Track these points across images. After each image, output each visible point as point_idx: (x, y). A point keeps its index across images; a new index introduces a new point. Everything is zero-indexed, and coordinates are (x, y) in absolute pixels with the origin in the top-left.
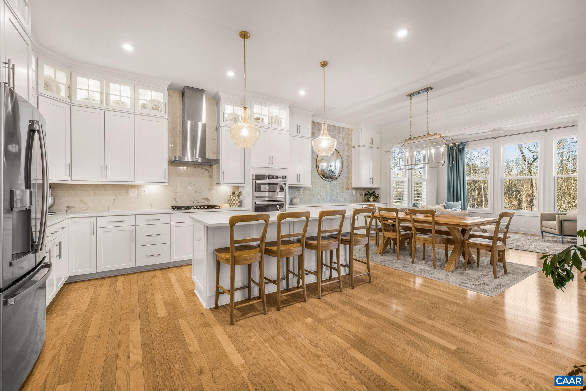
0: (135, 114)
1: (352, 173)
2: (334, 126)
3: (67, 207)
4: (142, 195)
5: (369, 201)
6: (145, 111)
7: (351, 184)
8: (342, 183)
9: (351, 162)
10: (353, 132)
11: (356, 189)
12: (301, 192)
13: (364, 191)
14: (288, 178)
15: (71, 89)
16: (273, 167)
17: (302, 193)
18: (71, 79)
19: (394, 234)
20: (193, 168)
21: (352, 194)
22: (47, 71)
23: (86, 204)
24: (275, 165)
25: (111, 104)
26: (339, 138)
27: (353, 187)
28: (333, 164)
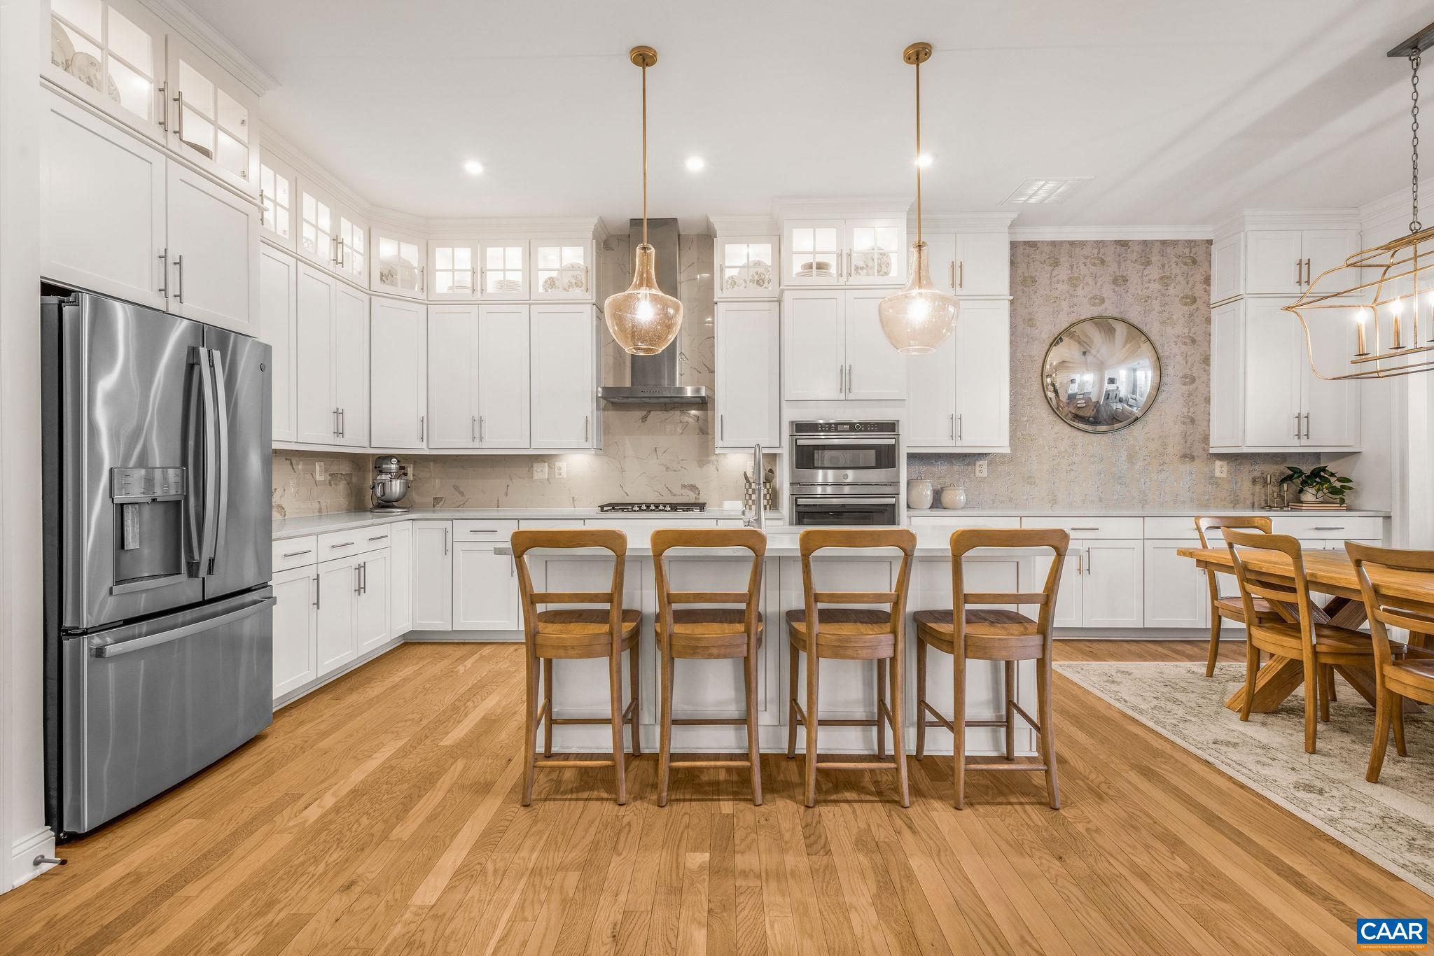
0: (530, 304)
1: (1208, 400)
2: (1124, 244)
3: (435, 499)
4: (557, 476)
5: (1302, 502)
6: (554, 294)
7: (1206, 439)
8: (1160, 437)
9: (1206, 360)
10: (1214, 249)
11: (1235, 459)
12: (982, 469)
13: (1276, 467)
14: (903, 430)
15: (427, 272)
16: (851, 397)
17: (985, 474)
18: (427, 254)
19: (1292, 642)
20: (661, 412)
21: (1211, 478)
22: (387, 249)
23: (462, 494)
24: (859, 391)
25: (491, 288)
26: (1146, 279)
27: (1212, 451)
28: (1122, 374)
